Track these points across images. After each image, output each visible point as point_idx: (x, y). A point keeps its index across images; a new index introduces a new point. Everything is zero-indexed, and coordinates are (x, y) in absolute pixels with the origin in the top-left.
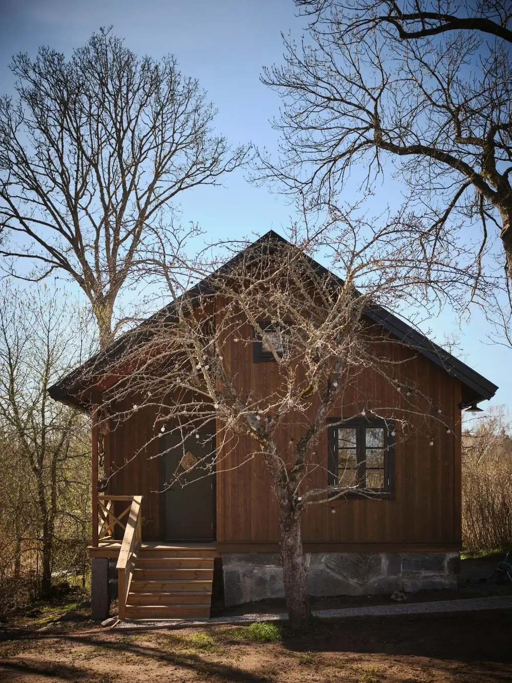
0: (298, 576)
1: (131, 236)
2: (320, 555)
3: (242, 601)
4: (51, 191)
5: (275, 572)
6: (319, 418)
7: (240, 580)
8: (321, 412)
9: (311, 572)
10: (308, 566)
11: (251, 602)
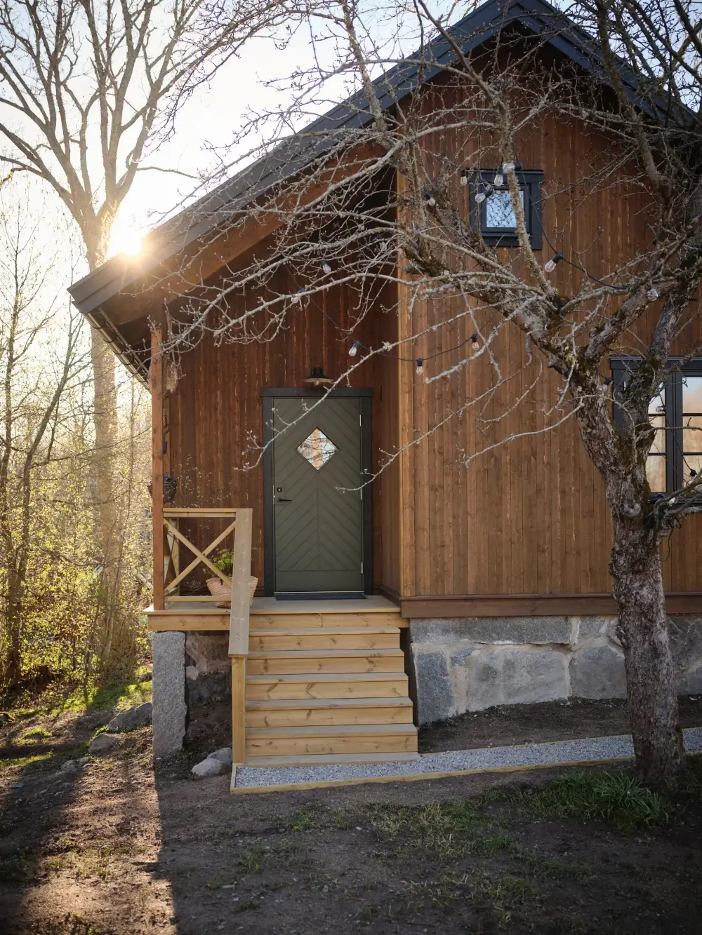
0: (664, 672)
1: (140, 120)
2: (598, 621)
3: (451, 712)
4: (10, 52)
5: (512, 654)
6: (665, 335)
7: (445, 670)
8: (669, 325)
9: (582, 652)
10: (576, 641)
11: (468, 713)
